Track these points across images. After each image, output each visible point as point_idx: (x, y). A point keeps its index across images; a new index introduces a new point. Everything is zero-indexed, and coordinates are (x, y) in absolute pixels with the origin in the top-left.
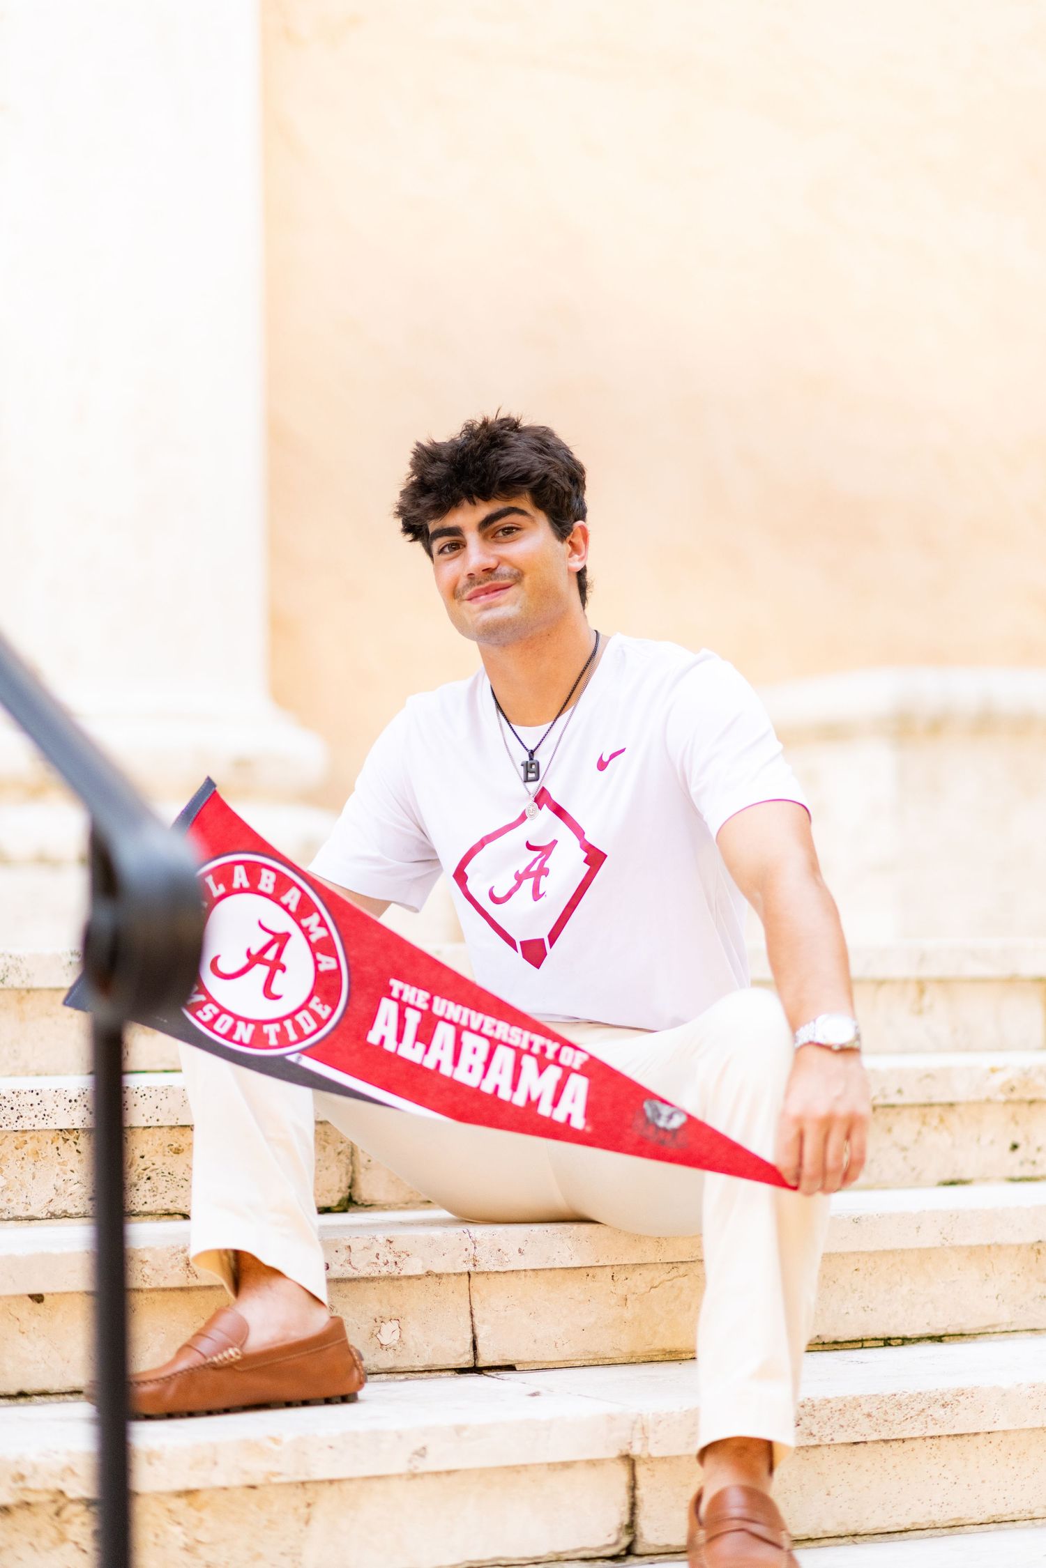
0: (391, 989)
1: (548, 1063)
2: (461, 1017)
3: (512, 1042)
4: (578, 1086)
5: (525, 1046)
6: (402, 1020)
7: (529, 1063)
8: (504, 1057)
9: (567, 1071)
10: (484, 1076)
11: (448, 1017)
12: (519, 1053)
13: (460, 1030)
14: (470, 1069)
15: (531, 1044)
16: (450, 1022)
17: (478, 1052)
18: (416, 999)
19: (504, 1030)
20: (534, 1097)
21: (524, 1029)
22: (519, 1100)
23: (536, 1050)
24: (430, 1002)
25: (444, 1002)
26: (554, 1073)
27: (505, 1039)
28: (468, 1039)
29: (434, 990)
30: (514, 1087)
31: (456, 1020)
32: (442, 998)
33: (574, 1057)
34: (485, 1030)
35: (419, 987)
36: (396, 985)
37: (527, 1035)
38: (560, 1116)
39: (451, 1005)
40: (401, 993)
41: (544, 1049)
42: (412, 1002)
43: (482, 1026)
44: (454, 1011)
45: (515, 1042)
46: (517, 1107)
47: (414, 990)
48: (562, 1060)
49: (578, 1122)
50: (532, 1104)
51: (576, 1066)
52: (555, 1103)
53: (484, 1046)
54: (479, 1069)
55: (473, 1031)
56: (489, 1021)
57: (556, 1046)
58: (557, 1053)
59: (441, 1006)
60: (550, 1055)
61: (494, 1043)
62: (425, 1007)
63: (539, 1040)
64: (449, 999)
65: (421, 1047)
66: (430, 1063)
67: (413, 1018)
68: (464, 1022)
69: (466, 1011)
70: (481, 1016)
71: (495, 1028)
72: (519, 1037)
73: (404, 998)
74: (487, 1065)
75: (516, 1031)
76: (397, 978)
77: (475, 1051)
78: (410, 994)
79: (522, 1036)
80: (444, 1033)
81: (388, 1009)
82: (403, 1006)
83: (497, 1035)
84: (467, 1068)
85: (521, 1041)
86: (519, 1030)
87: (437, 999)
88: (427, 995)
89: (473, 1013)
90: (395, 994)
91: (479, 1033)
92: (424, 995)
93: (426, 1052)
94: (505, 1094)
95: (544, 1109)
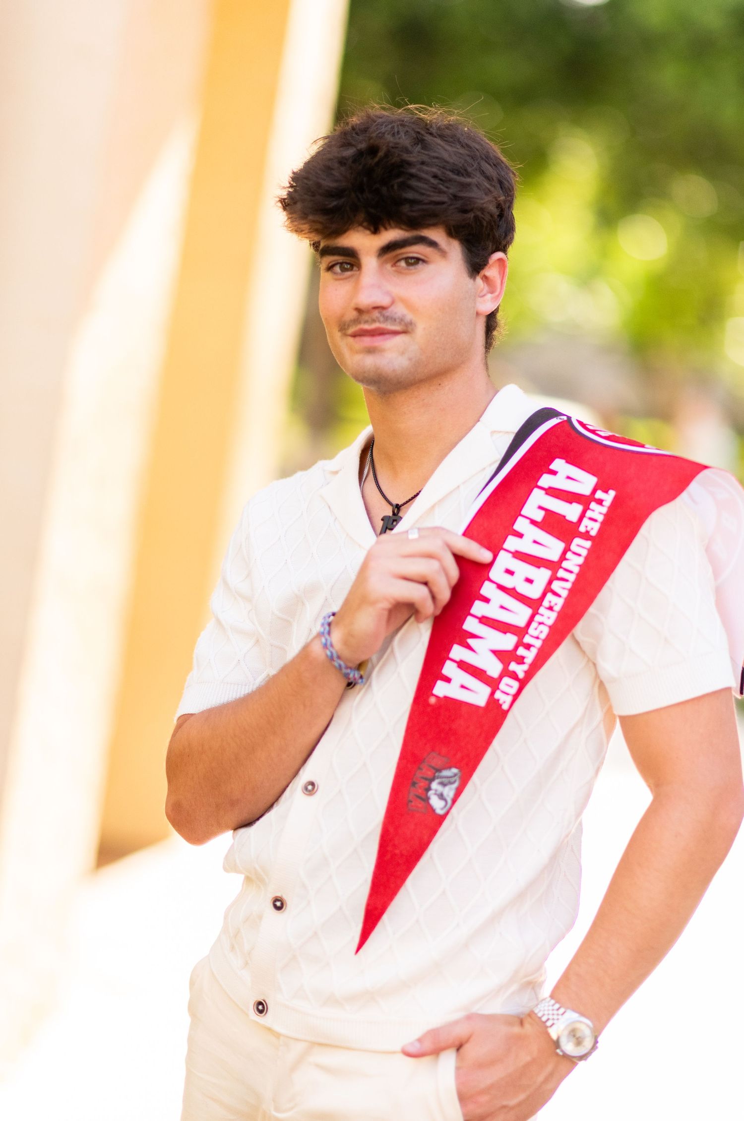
0: (606, 492)
1: (506, 665)
2: (566, 570)
3: (534, 625)
4: (478, 695)
5: (527, 639)
6: (570, 497)
7: (508, 642)
8: (519, 615)
9: (493, 684)
10: (501, 588)
11: (569, 555)
12: (520, 632)
13: (553, 566)
14: (510, 572)
15: (528, 647)
16: (563, 557)
17: (528, 585)
18: (591, 519)
19: (548, 617)
20: (471, 641)
21: (545, 641)
22: (470, 624)
23: (521, 651)
24: (586, 536)
25: (584, 553)
26: (494, 668)
27: (538, 618)
28: (542, 576)
29: (598, 541)
30: (484, 620)
31: (565, 564)
32: (589, 550)
33: (508, 694)
34: (549, 596)
35: (603, 523)
36: (609, 497)
37: (538, 643)
38: (449, 669)
39: (580, 560)
40: (600, 502)
41: (521, 660)
42: (589, 514)
43: (555, 594)
44: (573, 563)
45: (531, 630)
46: (463, 621)
47: (600, 518)
48: (506, 680)
49: (441, 689)
50: (463, 639)
51: (498, 695)
52: (463, 665)
53: (534, 592)
54: (508, 581)
55: (550, 582)
56: (558, 603)
57: (521, 675)
58: (514, 676)
59: (581, 546)
60: (513, 666)
61: (535, 604)
62: (582, 529)
63: (530, 656)
64: (586, 558)
65: (539, 516)
66: (521, 525)
67: (572, 512)
68: (561, 573)
69: (572, 578)
70: (564, 594)
71: (551, 608)
72: (538, 633)
73: (593, 505)
74: (511, 592)
75: (546, 630)
76: (616, 498)
77: (529, 581)
78: (598, 512)
79: (537, 638)
80: (552, 548)
81: (585, 483)
82: (585, 501)
83: (542, 610)
84: (512, 568)
85: (532, 636)
86: (543, 636)
87: (588, 544)
88: (593, 533)
89: (568, 585)
90: (599, 495)
91: (548, 589)
92: (594, 528)
93: (533, 522)
94: (478, 608)
95: (457, 652)
